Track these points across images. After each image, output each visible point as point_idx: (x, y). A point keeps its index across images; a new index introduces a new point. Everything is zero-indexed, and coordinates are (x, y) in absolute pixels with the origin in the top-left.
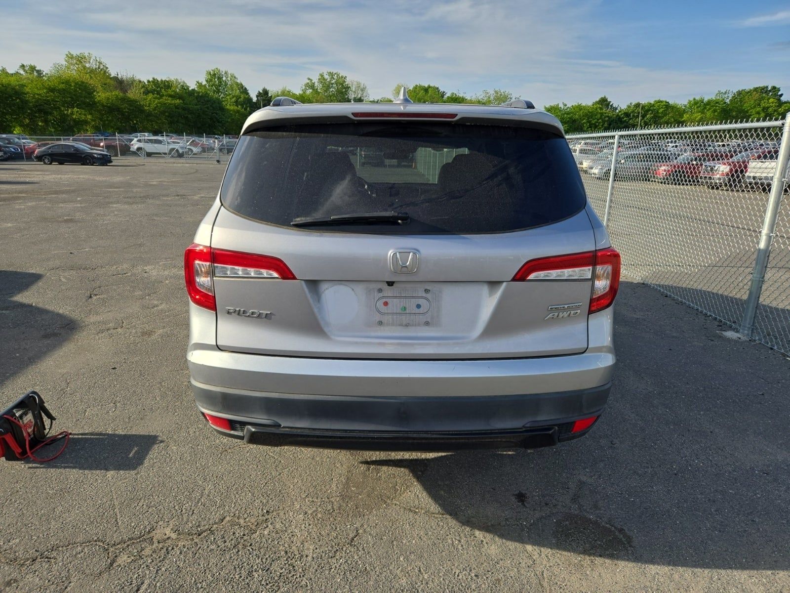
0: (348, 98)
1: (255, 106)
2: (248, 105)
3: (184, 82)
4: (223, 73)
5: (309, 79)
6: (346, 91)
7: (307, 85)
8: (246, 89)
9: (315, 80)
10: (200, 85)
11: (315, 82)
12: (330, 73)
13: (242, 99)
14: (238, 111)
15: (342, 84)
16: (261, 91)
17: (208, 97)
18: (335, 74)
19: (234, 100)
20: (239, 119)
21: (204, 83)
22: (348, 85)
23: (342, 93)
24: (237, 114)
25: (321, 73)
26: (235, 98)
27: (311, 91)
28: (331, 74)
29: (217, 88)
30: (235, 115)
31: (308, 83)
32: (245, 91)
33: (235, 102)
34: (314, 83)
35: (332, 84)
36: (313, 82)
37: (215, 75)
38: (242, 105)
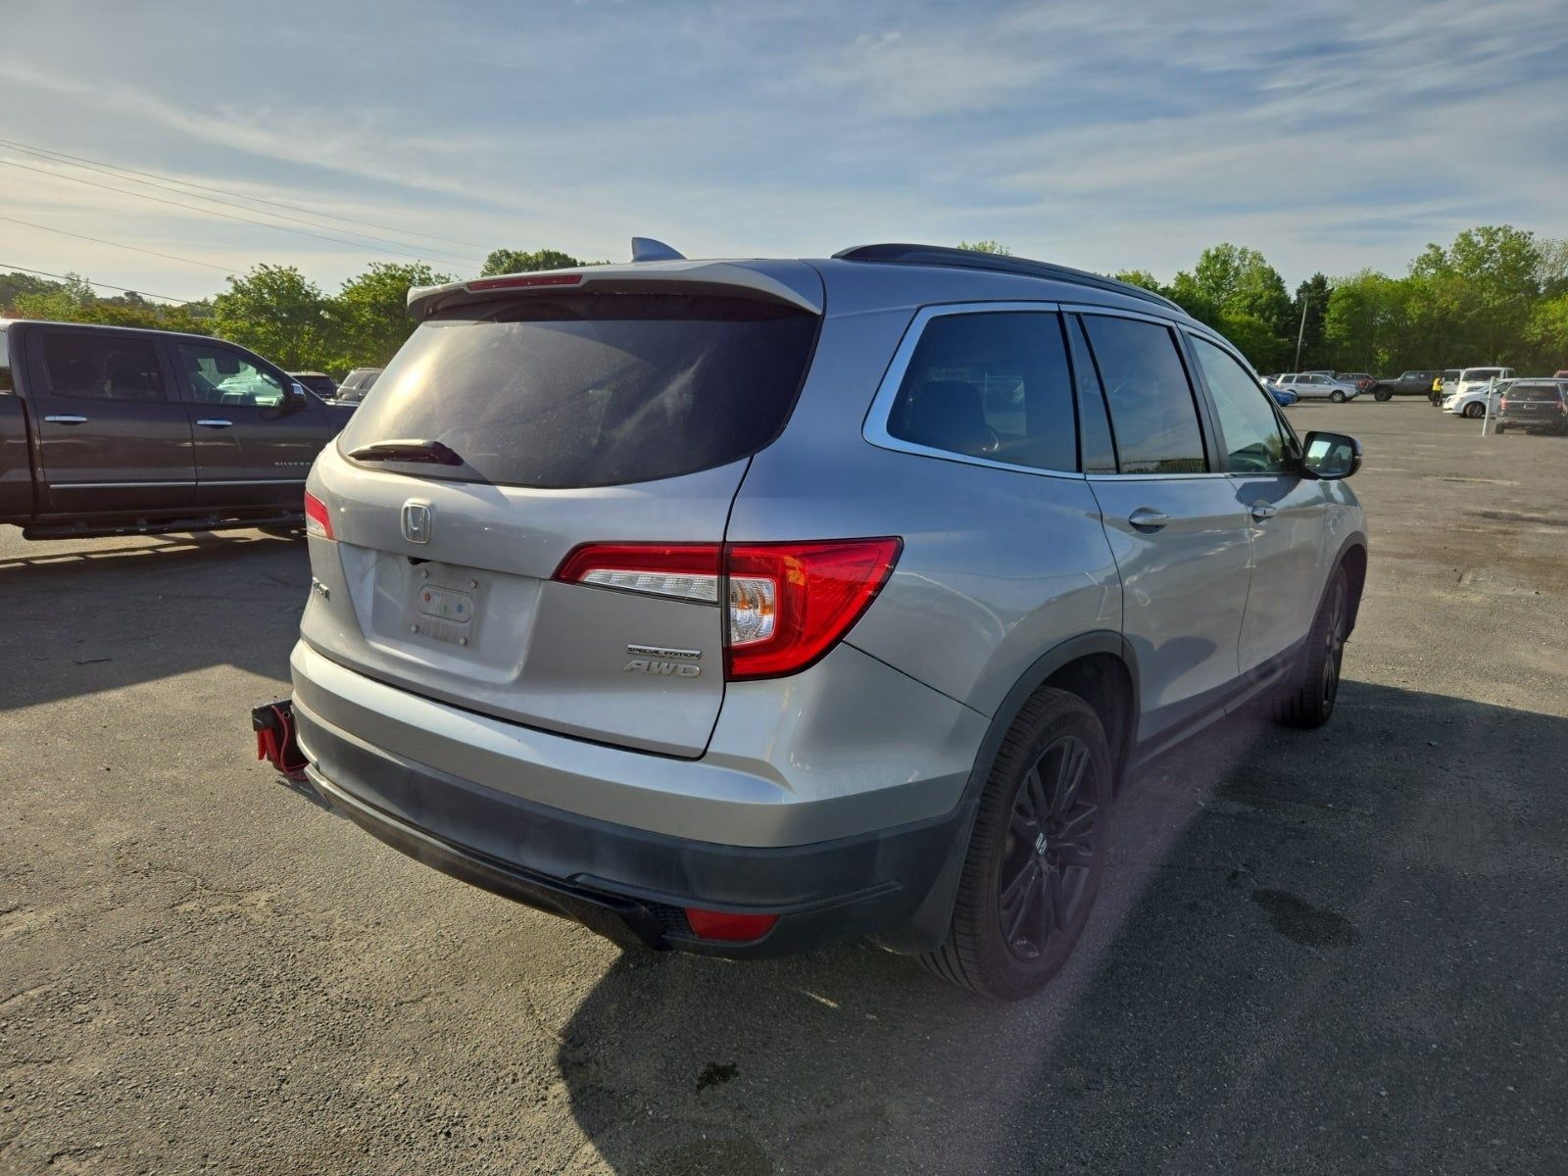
0: (1531, 281)
1: (1290, 312)
2: (1275, 311)
3: (1150, 277)
4: (1236, 254)
5: (1431, 246)
6: (1529, 265)
7: (1425, 261)
8: (1279, 279)
9: (1447, 246)
10: (1183, 278)
11: (1445, 252)
12: (1485, 229)
13: (1264, 299)
14: (1249, 325)
15: (1518, 252)
16: (1310, 282)
17: (1190, 300)
18: (1499, 229)
19: (1246, 302)
20: (1249, 339)
21: (1193, 274)
22: (1534, 250)
23: (1515, 269)
24: (1246, 331)
25: (1464, 231)
26: (1249, 299)
27: (1433, 271)
28: (1490, 234)
29: (1215, 283)
30: (1242, 333)
31: (1428, 255)
32: (1276, 284)
33: (1247, 307)
34: (1443, 255)
35: (1492, 252)
36: (1441, 251)
37: (1216, 257)
38: (1262, 312)
